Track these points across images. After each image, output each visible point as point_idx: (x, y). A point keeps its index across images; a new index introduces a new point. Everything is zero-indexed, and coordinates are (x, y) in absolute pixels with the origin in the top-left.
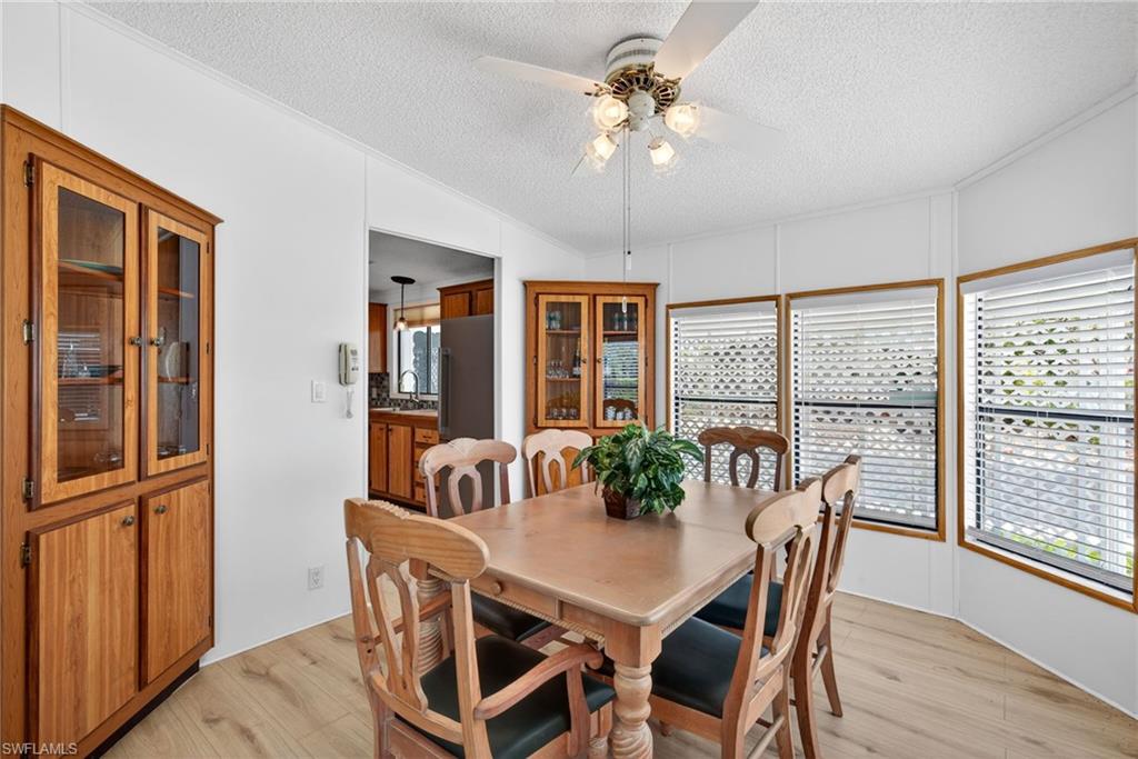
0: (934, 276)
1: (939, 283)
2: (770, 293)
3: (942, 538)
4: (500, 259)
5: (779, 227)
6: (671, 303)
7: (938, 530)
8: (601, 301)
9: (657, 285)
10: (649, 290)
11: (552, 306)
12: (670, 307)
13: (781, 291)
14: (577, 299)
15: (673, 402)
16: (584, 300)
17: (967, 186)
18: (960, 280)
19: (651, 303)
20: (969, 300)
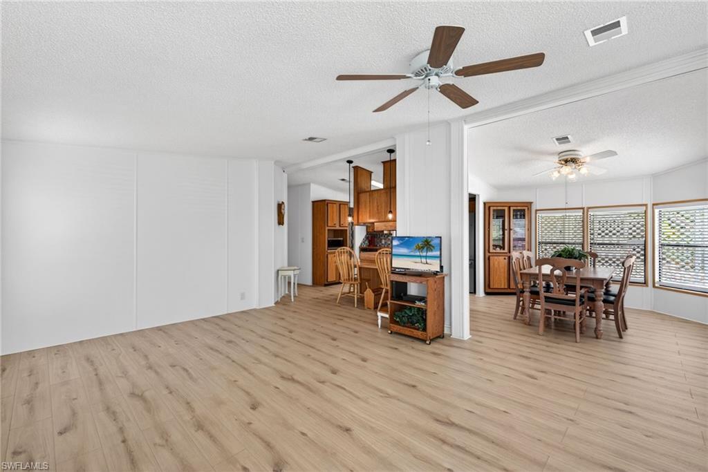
0: (644, 203)
1: (646, 205)
2: (581, 207)
3: (647, 286)
4: (478, 195)
5: (584, 186)
6: (538, 209)
7: (645, 283)
8: (512, 208)
9: (531, 203)
10: (529, 205)
11: (494, 210)
12: (537, 210)
13: (585, 206)
14: (504, 208)
15: (538, 244)
16: (506, 209)
17: (655, 176)
18: (654, 205)
19: (530, 209)
20: (657, 211)
